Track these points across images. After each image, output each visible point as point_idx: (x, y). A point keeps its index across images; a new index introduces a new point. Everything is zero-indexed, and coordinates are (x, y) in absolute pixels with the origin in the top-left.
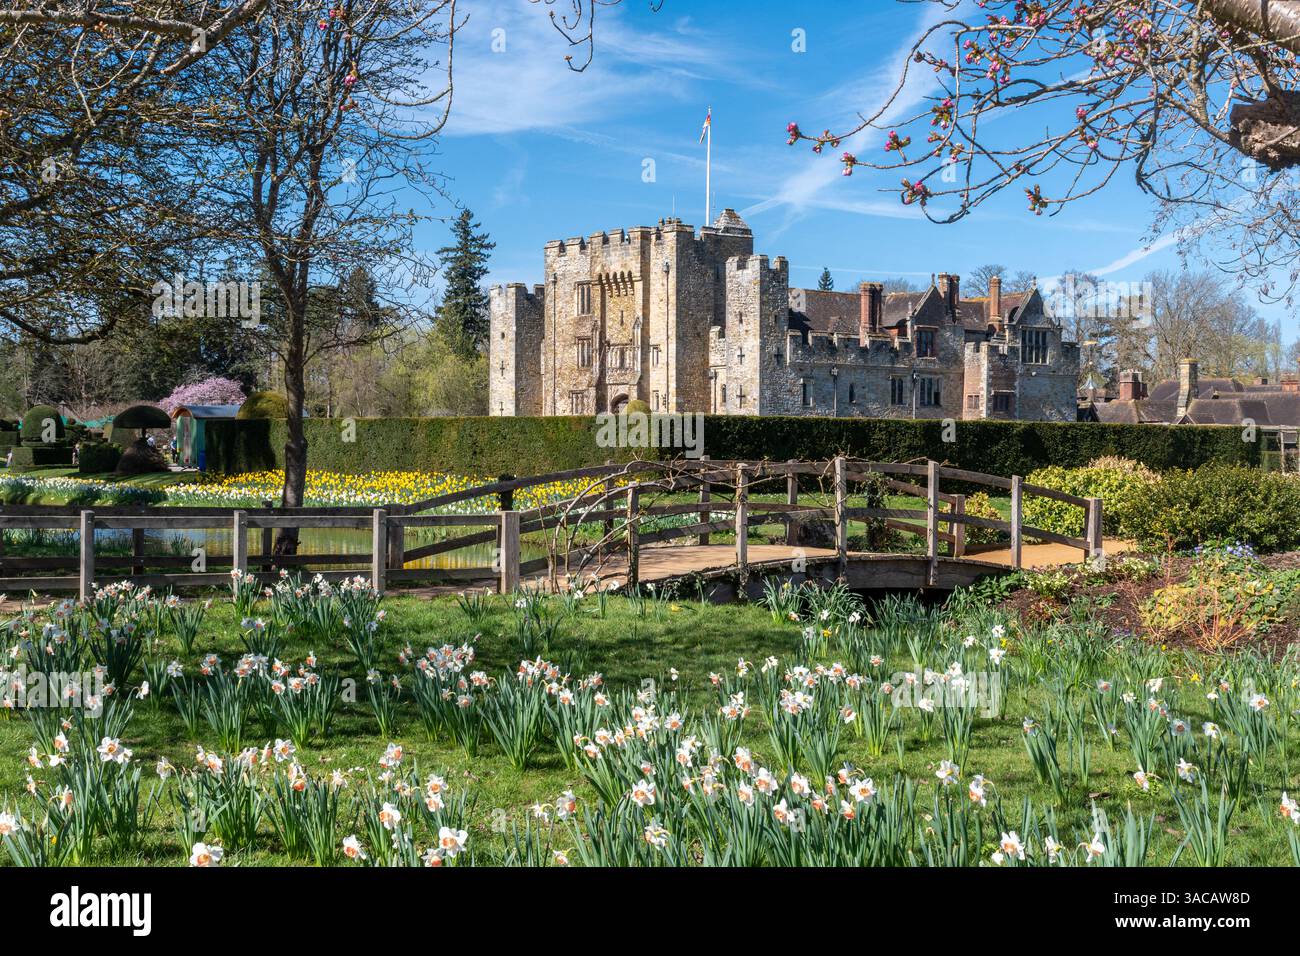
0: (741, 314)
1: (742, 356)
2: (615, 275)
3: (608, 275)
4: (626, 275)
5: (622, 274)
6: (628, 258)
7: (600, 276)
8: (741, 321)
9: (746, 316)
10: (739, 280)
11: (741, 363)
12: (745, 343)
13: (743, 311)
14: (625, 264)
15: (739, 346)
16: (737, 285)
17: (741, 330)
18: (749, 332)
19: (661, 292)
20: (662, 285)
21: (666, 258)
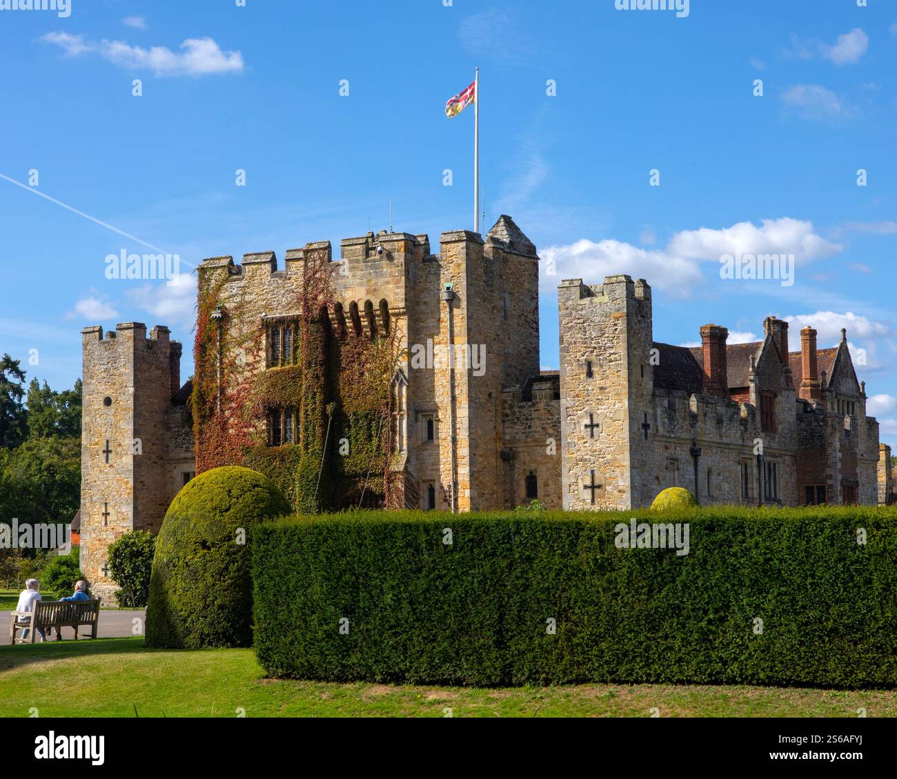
0: (589, 364)
1: (592, 426)
2: (354, 306)
3: (339, 307)
4: (376, 306)
5: (369, 304)
6: (381, 280)
7: (324, 309)
8: (590, 374)
9: (601, 366)
10: (584, 312)
11: (592, 436)
12: (600, 407)
13: (593, 358)
14: (375, 290)
15: (586, 412)
16: (581, 321)
17: (590, 388)
18: (606, 391)
19: (437, 331)
20: (440, 320)
21: (447, 281)
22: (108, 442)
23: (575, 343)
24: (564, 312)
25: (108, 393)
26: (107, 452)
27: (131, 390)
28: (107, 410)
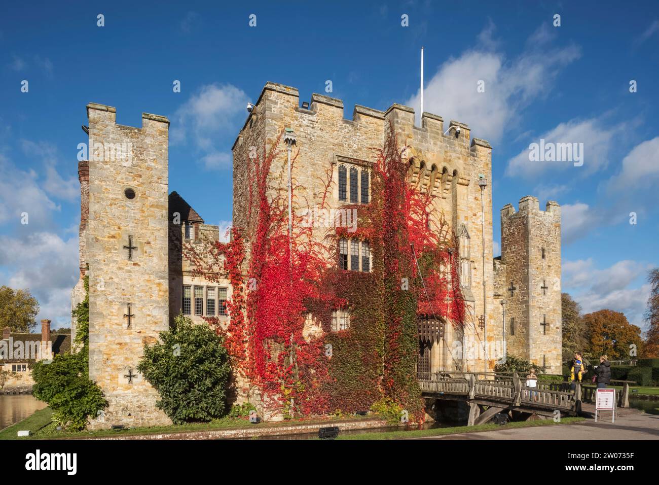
0: (543, 250)
1: (544, 288)
4: (451, 173)
5: (445, 170)
8: (543, 257)
9: (549, 253)
10: (541, 219)
11: (544, 293)
12: (548, 277)
13: (545, 247)
14: (450, 161)
15: (542, 279)
16: (539, 223)
17: (544, 265)
18: (551, 268)
19: (474, 206)
20: (476, 199)
21: (480, 172)
22: (130, 237)
23: (536, 236)
26: (130, 248)
28: (129, 202)
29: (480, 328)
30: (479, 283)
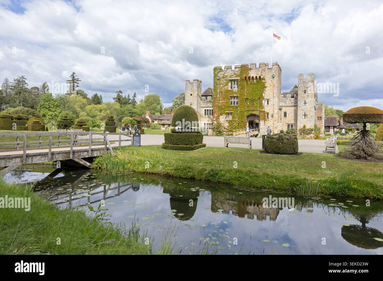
0: (305, 91)
1: (305, 103)
2: (253, 77)
3: (249, 77)
4: (258, 77)
5: (256, 77)
6: (259, 72)
7: (246, 77)
8: (305, 93)
9: (308, 91)
10: (304, 80)
11: (305, 105)
12: (307, 100)
13: (306, 89)
14: (258, 74)
15: (304, 100)
16: (303, 82)
17: (305, 96)
18: (309, 96)
19: (270, 83)
20: (271, 81)
21: (273, 73)
22: (191, 103)
23: (302, 86)
24: (299, 80)
25: (191, 93)
26: (191, 105)
27: (197, 93)
28: (191, 96)
29: (272, 118)
30: (271, 105)
